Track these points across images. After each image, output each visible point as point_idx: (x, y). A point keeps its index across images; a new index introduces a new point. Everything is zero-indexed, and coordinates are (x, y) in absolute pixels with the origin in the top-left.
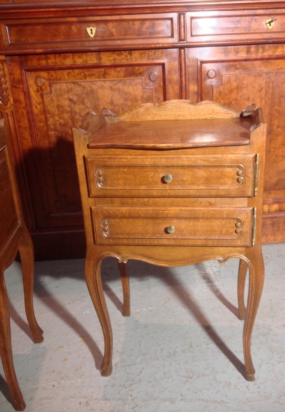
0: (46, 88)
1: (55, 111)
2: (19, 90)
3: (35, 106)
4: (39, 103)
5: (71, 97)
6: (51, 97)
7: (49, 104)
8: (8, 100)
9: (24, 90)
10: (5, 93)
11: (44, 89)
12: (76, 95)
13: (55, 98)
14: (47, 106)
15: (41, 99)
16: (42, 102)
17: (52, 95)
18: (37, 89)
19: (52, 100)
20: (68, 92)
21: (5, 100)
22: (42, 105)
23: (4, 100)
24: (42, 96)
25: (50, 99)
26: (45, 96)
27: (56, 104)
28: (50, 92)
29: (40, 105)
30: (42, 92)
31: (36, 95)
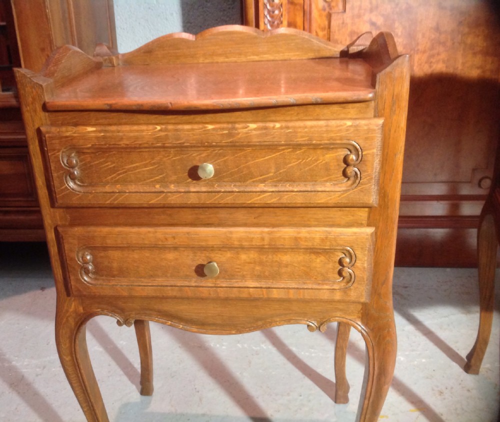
0: (337, 5)
1: (346, 40)
2: (298, 7)
3: (316, 32)
4: (322, 29)
5: (374, 19)
6: (343, 19)
7: (339, 30)
8: (279, 23)
9: (305, 7)
10: (277, 12)
11: (333, 7)
12: (383, 15)
13: (348, 21)
14: (335, 32)
15: (326, 23)
16: (327, 27)
17: (345, 15)
18: (324, 7)
19: (343, 23)
20: (371, 11)
21: (276, 23)
22: (326, 32)
23: (274, 22)
24: (329, 16)
25: (341, 22)
26: (334, 17)
27: (349, 30)
28: (343, 11)
29: (323, 31)
30: (331, 12)
31: (320, 16)
